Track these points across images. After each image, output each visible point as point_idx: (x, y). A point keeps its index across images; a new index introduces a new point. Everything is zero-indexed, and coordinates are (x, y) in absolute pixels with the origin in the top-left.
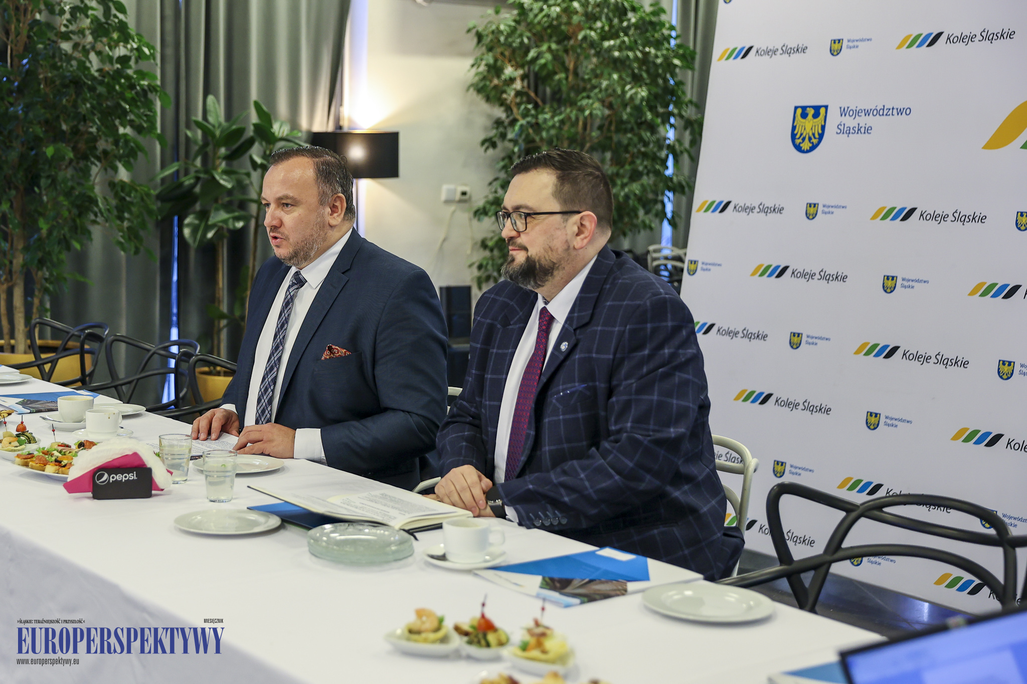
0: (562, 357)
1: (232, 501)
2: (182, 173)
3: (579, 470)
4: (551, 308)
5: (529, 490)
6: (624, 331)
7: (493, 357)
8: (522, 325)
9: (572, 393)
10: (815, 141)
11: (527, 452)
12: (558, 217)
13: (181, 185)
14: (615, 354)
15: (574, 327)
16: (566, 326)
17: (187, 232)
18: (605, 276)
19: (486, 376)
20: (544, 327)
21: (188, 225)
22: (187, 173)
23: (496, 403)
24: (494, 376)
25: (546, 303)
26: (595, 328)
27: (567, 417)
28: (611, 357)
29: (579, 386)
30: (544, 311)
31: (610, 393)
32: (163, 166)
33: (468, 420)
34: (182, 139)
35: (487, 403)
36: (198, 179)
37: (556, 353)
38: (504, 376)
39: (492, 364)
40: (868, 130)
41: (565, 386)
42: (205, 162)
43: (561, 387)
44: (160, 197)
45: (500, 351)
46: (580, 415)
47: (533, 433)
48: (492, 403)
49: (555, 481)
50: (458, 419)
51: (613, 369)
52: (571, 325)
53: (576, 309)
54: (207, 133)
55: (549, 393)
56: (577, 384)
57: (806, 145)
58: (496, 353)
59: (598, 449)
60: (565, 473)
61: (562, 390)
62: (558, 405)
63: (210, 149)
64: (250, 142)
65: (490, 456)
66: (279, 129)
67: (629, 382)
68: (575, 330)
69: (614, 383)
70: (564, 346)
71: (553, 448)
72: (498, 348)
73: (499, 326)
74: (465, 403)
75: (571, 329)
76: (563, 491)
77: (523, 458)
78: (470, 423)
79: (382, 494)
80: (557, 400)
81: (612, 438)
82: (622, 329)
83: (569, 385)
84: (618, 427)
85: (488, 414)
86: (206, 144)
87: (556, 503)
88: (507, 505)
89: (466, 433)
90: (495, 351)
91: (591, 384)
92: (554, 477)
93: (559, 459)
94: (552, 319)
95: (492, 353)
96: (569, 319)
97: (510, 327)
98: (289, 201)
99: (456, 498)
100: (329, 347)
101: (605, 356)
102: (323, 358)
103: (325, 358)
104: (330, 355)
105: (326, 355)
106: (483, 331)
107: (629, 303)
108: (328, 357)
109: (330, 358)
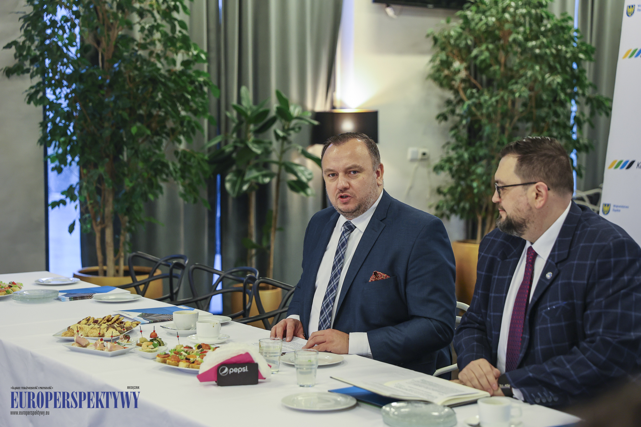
0: (548, 283)
1: (316, 386)
2: (223, 143)
3: (565, 362)
4: (535, 247)
5: (529, 377)
6: (594, 264)
7: (496, 281)
8: (516, 259)
9: (557, 308)
11: (524, 351)
13: (223, 152)
14: (588, 280)
15: (556, 260)
16: (550, 261)
17: (227, 186)
18: (576, 225)
19: (490, 295)
20: (530, 261)
21: (229, 181)
22: (226, 143)
23: (498, 314)
24: (497, 295)
25: (532, 243)
26: (572, 262)
27: (553, 325)
28: (585, 282)
29: (561, 303)
30: (530, 249)
31: (585, 307)
32: (210, 139)
33: (476, 326)
34: (223, 118)
35: (492, 314)
36: (235, 147)
37: (543, 280)
39: (494, 286)
41: (551, 303)
42: (239, 135)
43: (548, 304)
44: (210, 162)
45: (500, 277)
46: (563, 323)
47: (527, 337)
48: (495, 314)
49: (548, 370)
50: (468, 325)
51: (588, 290)
52: (553, 260)
53: (556, 249)
54: (241, 113)
55: (539, 308)
56: (560, 302)
58: (498, 279)
59: (578, 347)
60: (555, 364)
61: (549, 306)
62: (546, 316)
63: (244, 126)
64: (273, 120)
65: (494, 352)
66: (295, 111)
67: (599, 300)
68: (557, 264)
69: (588, 300)
70: (549, 275)
71: (543, 347)
72: (499, 275)
73: (499, 259)
74: (473, 314)
75: (553, 263)
76: (554, 378)
77: (521, 355)
78: (478, 329)
80: (546, 313)
81: (588, 339)
82: (593, 262)
83: (554, 303)
84: (592, 332)
85: (492, 322)
86: (240, 123)
87: (550, 387)
88: (515, 388)
89: (476, 336)
90: (496, 277)
91: (570, 301)
92: (547, 367)
93: (548, 355)
94: (535, 255)
95: (494, 278)
96: (551, 256)
97: (507, 260)
98: (355, 169)
99: (476, 382)
100: (374, 273)
101: (582, 282)
102: (370, 281)
103: (371, 281)
104: (376, 278)
105: (372, 279)
106: (486, 263)
107: (597, 244)
108: (374, 280)
109: (375, 280)
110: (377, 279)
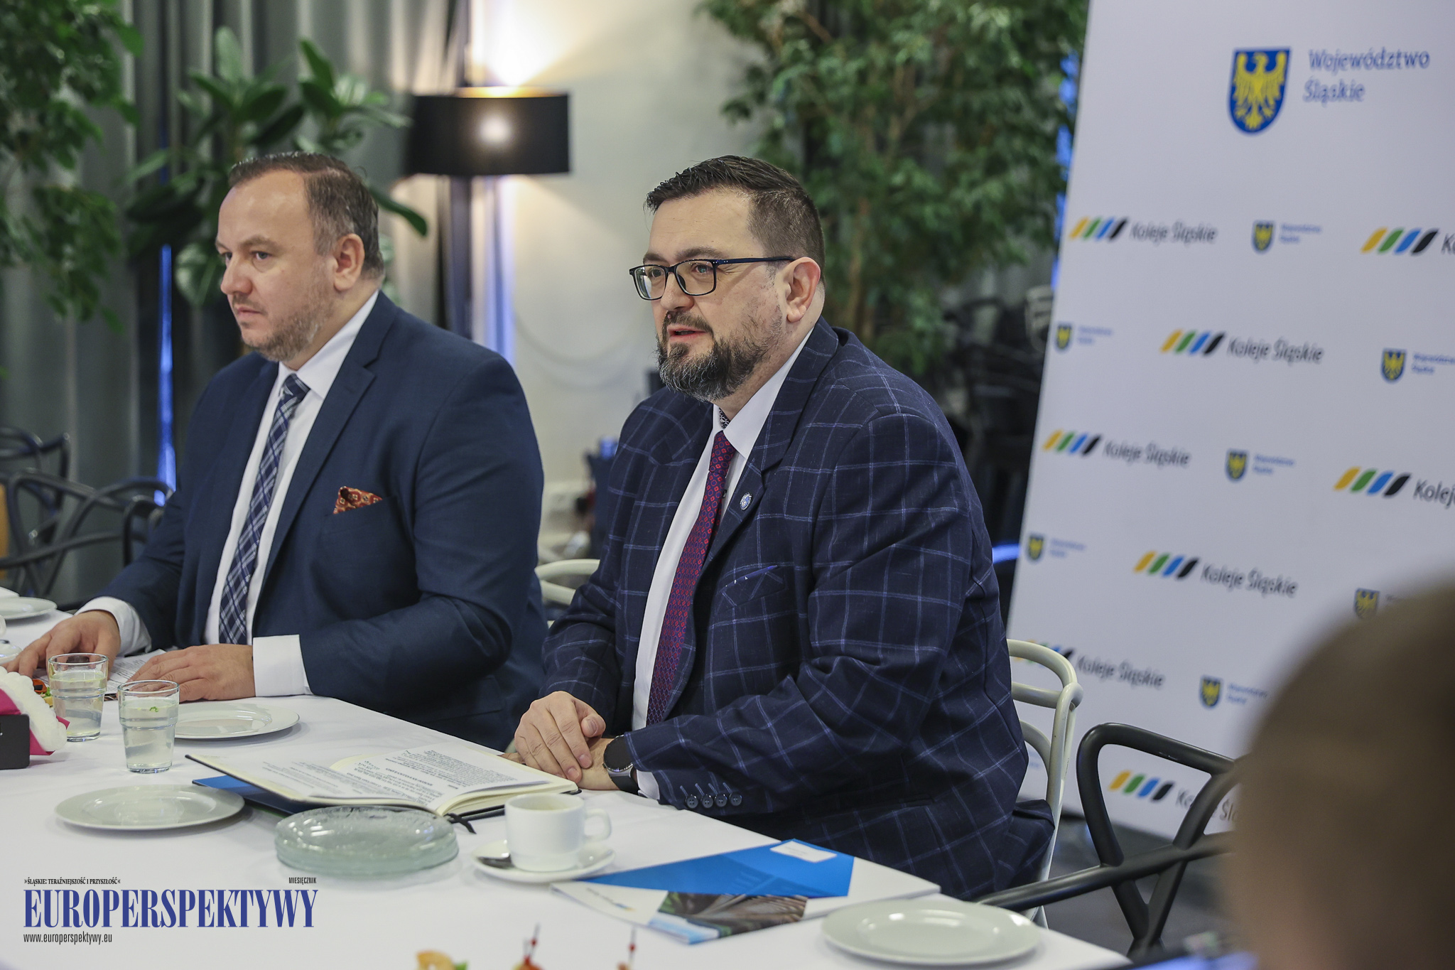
0: (740, 520)
2: (175, 168)
3: (764, 714)
4: (730, 433)
5: (679, 746)
6: (831, 475)
7: (640, 513)
8: (688, 460)
9: (752, 581)
10: (1268, 112)
11: (682, 681)
12: (762, 269)
13: (170, 192)
14: (816, 515)
15: (763, 465)
16: (750, 464)
17: (184, 277)
18: (815, 379)
19: (625, 546)
20: (718, 467)
21: (189, 265)
22: (183, 168)
23: (641, 593)
24: (640, 547)
25: (724, 426)
27: (744, 620)
28: (810, 519)
29: (762, 569)
30: (721, 437)
31: (812, 581)
32: (141, 156)
33: (599, 618)
34: (174, 111)
35: (626, 592)
36: (201, 182)
37: (733, 513)
38: (657, 548)
39: (636, 525)
40: (1357, 93)
41: (740, 569)
42: (218, 148)
43: (735, 570)
44: (133, 214)
45: (652, 505)
46: (765, 618)
47: (692, 648)
48: (634, 593)
49: (724, 733)
50: (583, 615)
52: (757, 464)
53: (767, 437)
54: (220, 101)
55: (721, 580)
56: (760, 565)
57: (1253, 120)
58: (645, 508)
59: (795, 679)
60: (740, 717)
62: (730, 601)
63: (222, 126)
64: (295, 116)
66: (348, 89)
67: (840, 564)
68: (764, 473)
69: (817, 565)
70: (745, 501)
71: (720, 673)
72: (649, 500)
73: (652, 460)
74: (599, 589)
75: (758, 472)
76: (736, 750)
77: (675, 692)
78: (600, 624)
79: (429, 753)
80: (728, 592)
81: (817, 660)
82: (828, 471)
83: (747, 567)
84: (825, 643)
85: (625, 612)
86: (216, 116)
87: (725, 772)
88: (640, 770)
89: (590, 641)
90: (643, 504)
91: (783, 564)
92: (721, 722)
94: (732, 453)
95: (638, 507)
96: (755, 454)
97: (672, 464)
98: (263, 248)
100: (342, 491)
101: (802, 519)
102: (336, 511)
103: (339, 511)
104: (346, 504)
105: (339, 506)
106: (628, 469)
107: (841, 425)
108: (343, 509)
109: (347, 509)
110: (349, 505)
